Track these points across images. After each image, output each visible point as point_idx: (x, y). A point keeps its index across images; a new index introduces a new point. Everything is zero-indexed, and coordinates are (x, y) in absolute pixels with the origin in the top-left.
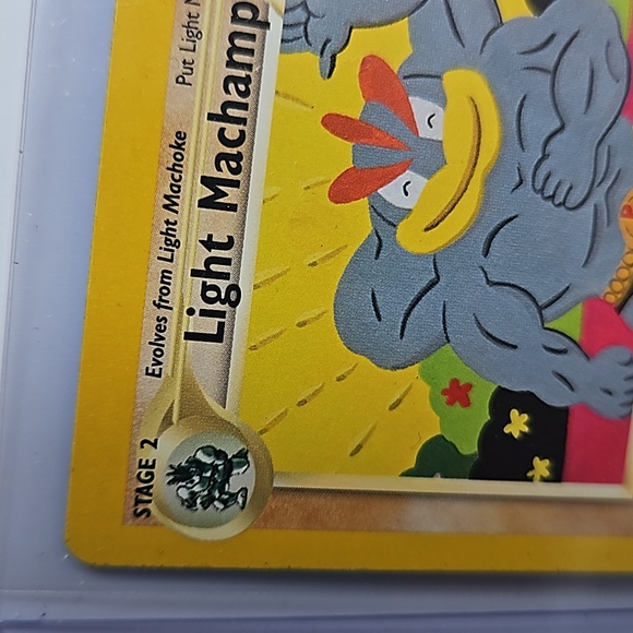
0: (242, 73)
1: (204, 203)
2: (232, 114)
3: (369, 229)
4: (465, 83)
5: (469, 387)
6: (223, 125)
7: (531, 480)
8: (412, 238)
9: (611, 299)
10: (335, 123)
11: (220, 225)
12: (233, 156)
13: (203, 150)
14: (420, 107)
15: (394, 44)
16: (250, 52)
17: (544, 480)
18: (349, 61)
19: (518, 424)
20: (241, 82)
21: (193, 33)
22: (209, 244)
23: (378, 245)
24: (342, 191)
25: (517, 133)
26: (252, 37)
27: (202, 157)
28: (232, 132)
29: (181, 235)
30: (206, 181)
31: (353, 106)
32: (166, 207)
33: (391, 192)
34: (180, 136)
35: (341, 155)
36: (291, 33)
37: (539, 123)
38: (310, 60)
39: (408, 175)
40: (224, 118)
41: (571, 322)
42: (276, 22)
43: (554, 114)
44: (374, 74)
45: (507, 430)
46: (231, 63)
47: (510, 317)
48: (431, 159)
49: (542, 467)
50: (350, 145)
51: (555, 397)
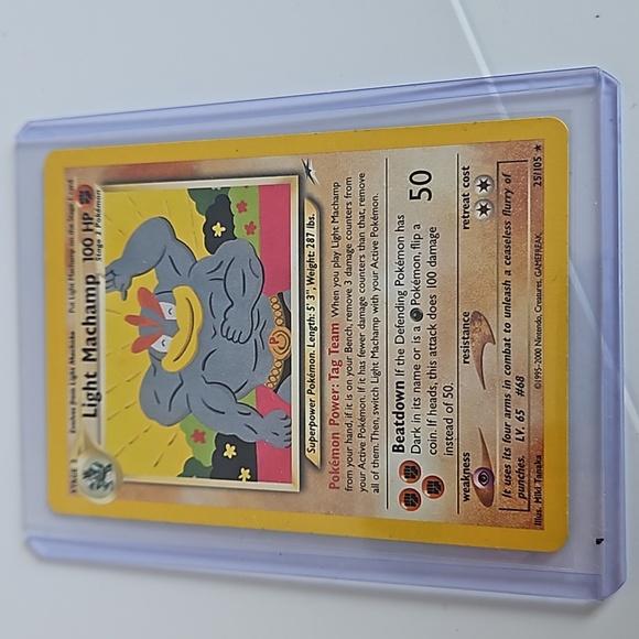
0: (92, 304)
1: (85, 359)
2: (91, 322)
3: (150, 364)
4: (183, 292)
5: (204, 433)
6: (88, 326)
7: (241, 480)
8: (169, 365)
9: (270, 385)
10: (131, 319)
11: (90, 367)
12: (93, 339)
13: (82, 337)
14: (165, 306)
15: (150, 281)
16: (93, 295)
17: (247, 480)
18: (133, 291)
19: (230, 452)
20: (93, 308)
21: (73, 292)
22: (88, 376)
23: (155, 369)
24: (137, 347)
25: (210, 310)
26: (93, 289)
27: (81, 343)
28: (91, 328)
29: (77, 373)
30: (85, 350)
31: (137, 310)
32: (70, 362)
33: (157, 346)
34: (73, 333)
35: (134, 332)
36: (110, 284)
37: (221, 304)
38: (117, 294)
39: (163, 337)
40: (88, 323)
41: (250, 399)
42: (102, 280)
43: (228, 299)
44: (143, 294)
45: (225, 454)
46: (89, 301)
47: (220, 399)
48: (172, 327)
49: (245, 473)
50: (137, 327)
51: (248, 437)
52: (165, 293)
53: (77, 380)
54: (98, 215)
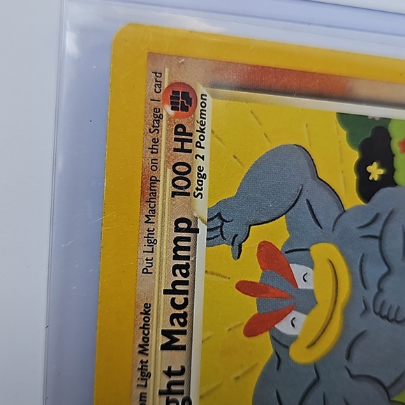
0: (184, 262)
1: (164, 347)
2: (180, 289)
3: (271, 351)
6: (173, 296)
10: (245, 287)
11: (175, 360)
12: (181, 315)
13: (162, 313)
14: (298, 270)
15: (277, 233)
16: (187, 249)
18: (250, 247)
20: (184, 267)
21: (152, 242)
22: (169, 373)
23: (280, 360)
24: (252, 329)
25: (360, 278)
26: (188, 239)
27: (161, 318)
28: (180, 299)
29: (151, 369)
30: (165, 333)
31: (254, 273)
32: (140, 352)
33: (284, 327)
34: (147, 306)
35: (249, 306)
36: (213, 234)
38: (226, 249)
39: (294, 314)
40: (174, 291)
42: (202, 228)
43: (383, 263)
44: (267, 252)
46: (176, 257)
48: (307, 302)
50: (254, 299)
52: (300, 251)
53: (151, 381)
54: (202, 131)
